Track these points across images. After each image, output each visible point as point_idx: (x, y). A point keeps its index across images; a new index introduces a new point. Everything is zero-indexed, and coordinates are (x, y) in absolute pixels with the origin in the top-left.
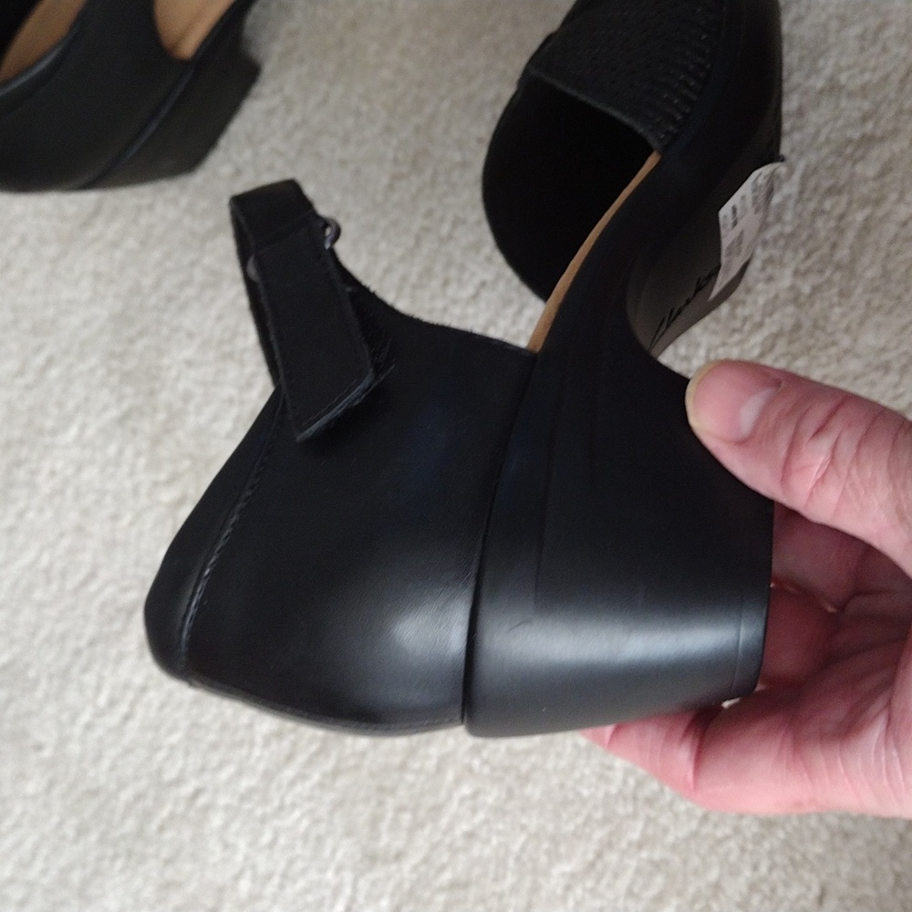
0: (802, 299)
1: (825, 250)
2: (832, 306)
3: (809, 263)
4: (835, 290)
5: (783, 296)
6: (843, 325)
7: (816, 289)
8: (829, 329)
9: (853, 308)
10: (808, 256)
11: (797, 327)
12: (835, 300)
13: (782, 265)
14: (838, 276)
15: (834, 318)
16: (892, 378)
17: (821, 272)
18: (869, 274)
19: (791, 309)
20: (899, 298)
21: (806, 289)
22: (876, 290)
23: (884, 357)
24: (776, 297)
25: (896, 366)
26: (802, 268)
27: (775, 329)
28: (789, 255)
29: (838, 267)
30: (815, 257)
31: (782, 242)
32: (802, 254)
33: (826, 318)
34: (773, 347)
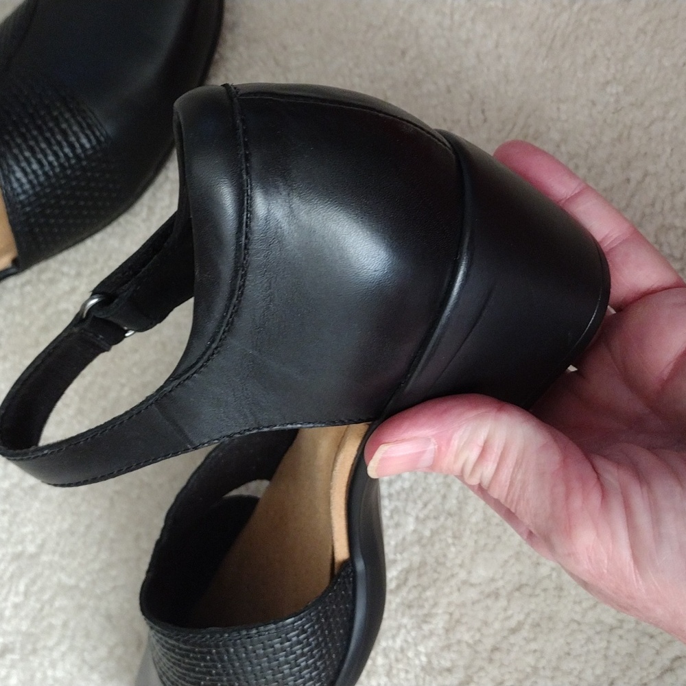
0: (424, 541)
1: (438, 499)
2: (448, 546)
3: (426, 512)
4: (450, 533)
5: (409, 538)
6: (458, 561)
7: (434, 533)
8: (449, 564)
9: (465, 547)
10: (425, 505)
11: (423, 564)
12: (450, 541)
13: (407, 514)
14: (449, 522)
15: (450, 556)
16: (502, 602)
17: (436, 518)
18: (474, 520)
19: (416, 549)
20: (499, 537)
21: (427, 533)
22: (479, 532)
23: (493, 586)
24: (404, 539)
25: (503, 593)
26: (421, 516)
27: (405, 565)
28: (410, 505)
29: (450, 514)
30: (430, 507)
31: (403, 496)
32: (420, 505)
33: (445, 556)
34: (406, 580)
